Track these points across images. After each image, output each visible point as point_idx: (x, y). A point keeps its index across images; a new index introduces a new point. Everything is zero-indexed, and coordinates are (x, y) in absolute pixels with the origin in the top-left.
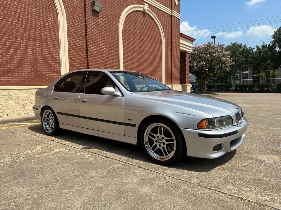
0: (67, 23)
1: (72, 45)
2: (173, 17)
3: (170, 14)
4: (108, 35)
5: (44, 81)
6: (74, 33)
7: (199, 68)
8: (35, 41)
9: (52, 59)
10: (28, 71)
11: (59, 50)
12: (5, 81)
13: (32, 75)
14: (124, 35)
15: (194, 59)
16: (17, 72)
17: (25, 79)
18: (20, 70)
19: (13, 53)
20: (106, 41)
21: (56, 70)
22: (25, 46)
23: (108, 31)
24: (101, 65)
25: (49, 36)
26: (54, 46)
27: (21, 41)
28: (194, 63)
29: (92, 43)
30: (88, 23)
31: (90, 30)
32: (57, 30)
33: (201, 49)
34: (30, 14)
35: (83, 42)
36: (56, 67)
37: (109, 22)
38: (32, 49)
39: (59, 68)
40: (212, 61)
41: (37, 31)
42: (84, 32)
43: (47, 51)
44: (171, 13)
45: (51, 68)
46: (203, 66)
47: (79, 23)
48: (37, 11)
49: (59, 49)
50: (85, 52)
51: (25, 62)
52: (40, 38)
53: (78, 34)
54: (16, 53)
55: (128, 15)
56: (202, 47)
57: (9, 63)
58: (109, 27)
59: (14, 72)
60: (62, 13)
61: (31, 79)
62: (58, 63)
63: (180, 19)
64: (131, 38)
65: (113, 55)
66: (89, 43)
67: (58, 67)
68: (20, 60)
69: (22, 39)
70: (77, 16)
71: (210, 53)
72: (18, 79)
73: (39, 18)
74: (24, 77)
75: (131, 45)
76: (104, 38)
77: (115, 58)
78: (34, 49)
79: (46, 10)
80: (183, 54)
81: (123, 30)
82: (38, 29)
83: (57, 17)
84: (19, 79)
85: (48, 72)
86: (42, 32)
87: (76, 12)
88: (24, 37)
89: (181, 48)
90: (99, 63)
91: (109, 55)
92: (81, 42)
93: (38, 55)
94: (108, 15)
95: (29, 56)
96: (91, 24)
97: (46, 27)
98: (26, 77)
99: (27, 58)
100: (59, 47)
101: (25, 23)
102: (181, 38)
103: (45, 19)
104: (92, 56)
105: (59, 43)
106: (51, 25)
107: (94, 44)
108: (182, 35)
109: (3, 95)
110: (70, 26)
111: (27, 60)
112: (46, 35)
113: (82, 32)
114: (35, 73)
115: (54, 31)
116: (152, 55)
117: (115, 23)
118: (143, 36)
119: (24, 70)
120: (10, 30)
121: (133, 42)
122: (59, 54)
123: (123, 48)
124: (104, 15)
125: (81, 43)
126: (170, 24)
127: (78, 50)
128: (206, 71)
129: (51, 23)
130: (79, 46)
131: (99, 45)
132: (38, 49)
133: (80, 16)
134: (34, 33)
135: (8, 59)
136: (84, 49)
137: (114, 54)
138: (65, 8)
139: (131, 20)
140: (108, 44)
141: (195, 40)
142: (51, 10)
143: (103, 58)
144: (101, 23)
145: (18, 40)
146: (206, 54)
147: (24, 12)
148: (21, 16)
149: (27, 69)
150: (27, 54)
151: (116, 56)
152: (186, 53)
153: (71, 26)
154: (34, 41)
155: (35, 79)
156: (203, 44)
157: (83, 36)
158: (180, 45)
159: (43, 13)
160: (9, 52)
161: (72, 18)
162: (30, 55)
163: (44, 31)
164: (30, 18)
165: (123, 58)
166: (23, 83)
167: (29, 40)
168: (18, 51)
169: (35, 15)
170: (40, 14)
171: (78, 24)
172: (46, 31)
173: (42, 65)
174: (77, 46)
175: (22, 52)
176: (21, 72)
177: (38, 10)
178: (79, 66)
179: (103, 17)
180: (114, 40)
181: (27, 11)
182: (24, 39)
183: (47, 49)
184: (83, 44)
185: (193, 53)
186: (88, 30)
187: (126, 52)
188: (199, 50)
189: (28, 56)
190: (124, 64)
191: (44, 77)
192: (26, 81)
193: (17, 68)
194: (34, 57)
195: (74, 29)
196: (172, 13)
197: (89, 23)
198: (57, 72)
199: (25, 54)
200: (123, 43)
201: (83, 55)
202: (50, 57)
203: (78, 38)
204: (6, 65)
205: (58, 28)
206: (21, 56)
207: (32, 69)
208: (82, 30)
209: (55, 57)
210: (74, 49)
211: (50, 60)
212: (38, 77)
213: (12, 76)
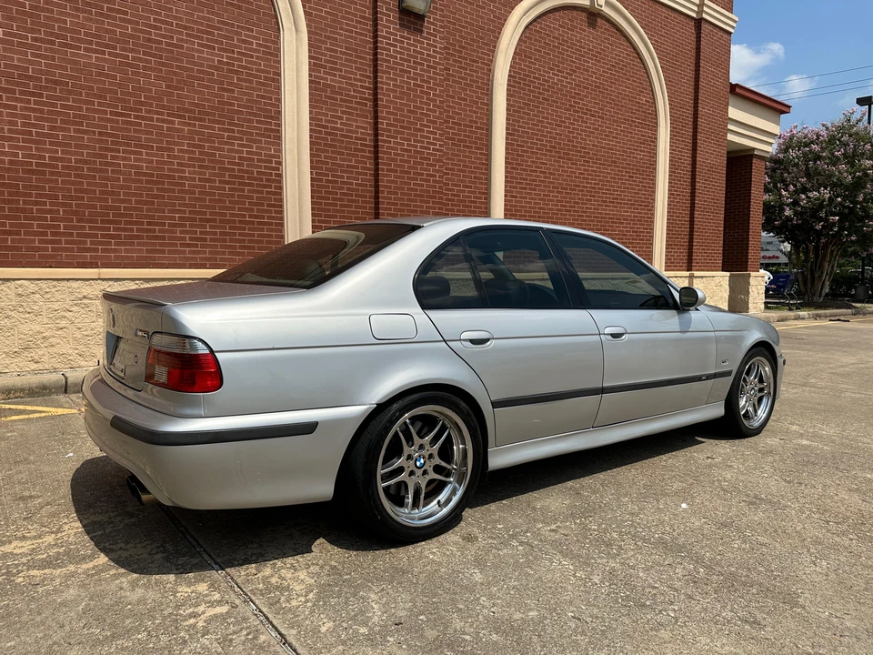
0: (310, 57)
1: (326, 133)
2: (704, 26)
3: (694, 15)
4: (454, 97)
5: (224, 253)
6: (333, 92)
7: (801, 213)
8: (200, 120)
9: (255, 179)
10: (174, 218)
11: (280, 151)
12: (96, 250)
13: (187, 232)
14: (512, 96)
15: (783, 181)
16: (136, 223)
17: (161, 245)
18: (146, 217)
19: (124, 159)
20: (447, 116)
21: (268, 218)
22: (167, 136)
23: (453, 81)
24: (421, 201)
25: (248, 101)
26: (263, 136)
27: (152, 119)
28: (784, 193)
29: (392, 125)
30: (382, 55)
31: (389, 78)
32: (273, 80)
33: (812, 142)
34: (185, 28)
35: (364, 122)
36: (268, 205)
37: (458, 52)
38: (189, 145)
39: (276, 212)
40: (858, 185)
41: (207, 87)
42: (368, 88)
43: (238, 152)
44: (697, 13)
45: (252, 210)
46: (821, 206)
47: (351, 55)
48: (209, 20)
49: (280, 145)
50: (368, 158)
51: (162, 190)
52: (217, 109)
53: (347, 95)
54: (136, 160)
55: (530, 24)
56: (818, 136)
57: (113, 193)
58: (458, 67)
59: (126, 223)
60: (295, 23)
61: (182, 245)
62: (275, 194)
63: (730, 33)
64: (539, 103)
65: (467, 167)
66: (383, 124)
67: (274, 206)
68: (147, 182)
69: (157, 113)
70: (347, 30)
71: (851, 159)
72: (139, 244)
73: (216, 42)
74: (157, 238)
75: (538, 130)
76: (438, 107)
77: (475, 178)
78: (194, 146)
79: (240, 15)
80: (740, 161)
81: (509, 76)
82: (209, 80)
83: (278, 37)
84: (144, 244)
85: (241, 222)
86: (224, 90)
87: (343, 17)
88: (164, 107)
89: (730, 137)
90: (415, 195)
91: (456, 165)
92: (357, 121)
93: (207, 167)
94: (459, 25)
95: (178, 171)
96: (392, 56)
97: (237, 72)
98: (164, 238)
99: (169, 176)
100: (279, 138)
101: (167, 58)
102: (732, 100)
103: (236, 46)
104: (392, 171)
105: (280, 125)
106: (255, 63)
107: (402, 127)
108: (738, 90)
109: (85, 297)
110: (321, 66)
111: (170, 184)
112: (236, 99)
113: (362, 87)
114: (196, 226)
115: (263, 84)
116: (616, 162)
117: (483, 53)
118: (585, 96)
119: (159, 217)
120: (120, 85)
121: (547, 118)
122: (280, 163)
123: (507, 139)
124: (441, 27)
125: (357, 127)
126: (693, 53)
127: (346, 148)
128: (829, 226)
129: (257, 58)
130: (347, 137)
131: (420, 130)
132: (210, 148)
133: (356, 33)
134: (195, 92)
135: (108, 179)
136: (366, 145)
137: (473, 163)
138: (304, 6)
139: (540, 42)
140: (451, 128)
141: (789, 107)
142: (259, 13)
143: (432, 176)
144: (428, 55)
145: (143, 118)
146: (834, 161)
147: (167, 23)
148: (156, 35)
149: (170, 211)
150: (173, 164)
151: (478, 168)
152: (753, 156)
153: (325, 67)
154: (195, 119)
155: (196, 246)
156: (824, 125)
157: (366, 99)
158: (730, 127)
159: (228, 24)
160: (113, 157)
161: (329, 37)
162: (182, 165)
163: (232, 84)
164: (187, 42)
165: (506, 177)
166: (154, 258)
167: (180, 117)
168: (141, 154)
169: (202, 32)
170: (220, 29)
171: (350, 61)
172: (237, 86)
173: (220, 201)
174: (342, 136)
175: (157, 155)
176: (149, 224)
177: (213, 13)
178: (346, 206)
179: (439, 32)
180: (475, 112)
181: (176, 18)
182: (162, 114)
183: (239, 145)
184: (362, 127)
185: (781, 156)
186: (383, 78)
187: (518, 155)
188: (806, 145)
189: (174, 170)
190: (506, 196)
191: (225, 240)
192: (163, 252)
193: (135, 209)
194: (194, 173)
195: (335, 75)
196: (700, 11)
197: (387, 55)
199: (165, 163)
200: (507, 124)
201: (363, 168)
202: (247, 172)
203: (347, 107)
204: (101, 200)
205: (279, 75)
206: (153, 168)
207: (184, 212)
208: (361, 81)
209: (264, 174)
210: (331, 146)
211: (249, 185)
212: (205, 240)
213: (118, 237)
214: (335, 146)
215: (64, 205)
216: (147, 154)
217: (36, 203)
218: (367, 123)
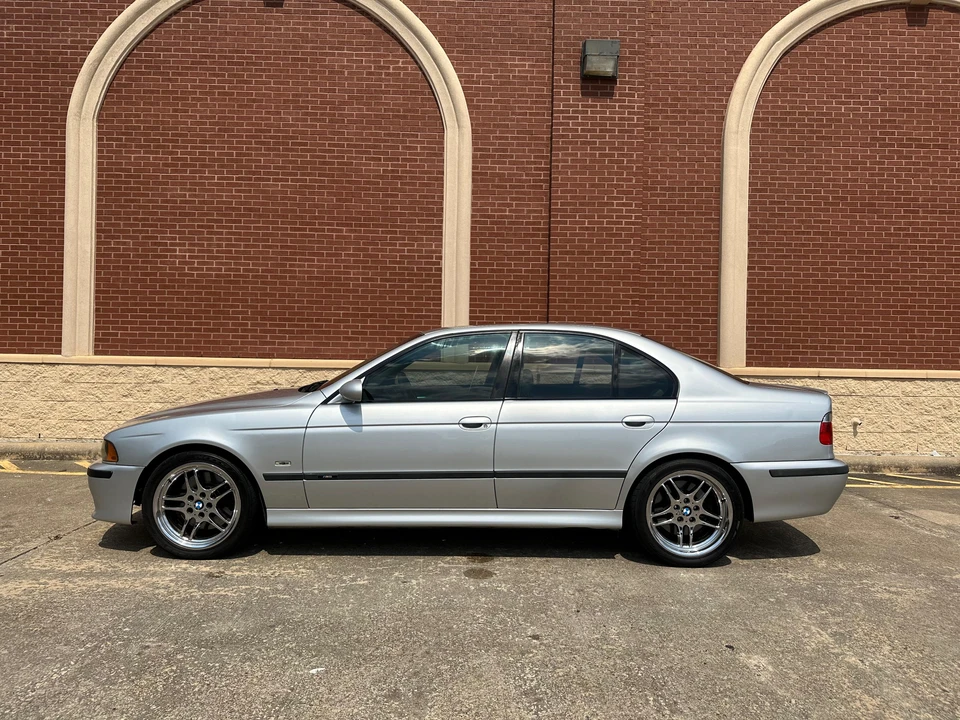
1: (492, 223)
5: (382, 345)
9: (415, 275)
10: (339, 315)
11: (441, 246)
12: (274, 343)
13: (349, 327)
16: (307, 320)
17: (327, 338)
18: (315, 314)
19: (300, 266)
21: (427, 311)
22: (336, 243)
23: (664, 141)
25: (411, 202)
26: (425, 233)
30: (558, 131)
35: (537, 205)
36: (427, 299)
38: (355, 249)
39: (434, 305)
41: (373, 195)
42: (543, 169)
45: (411, 304)
48: (377, 134)
49: (441, 240)
50: (541, 242)
52: (381, 214)
53: (518, 181)
54: (309, 266)
57: (289, 296)
58: (672, 123)
59: (299, 320)
60: (458, 121)
61: (345, 338)
62: (434, 287)
67: (433, 299)
68: (318, 284)
70: (520, 114)
72: (308, 338)
74: (324, 332)
78: (359, 249)
81: (755, 119)
82: (375, 189)
83: (443, 137)
86: (389, 196)
87: (515, 102)
88: (334, 218)
93: (370, 268)
94: (673, 76)
95: (345, 273)
96: (571, 130)
97: (400, 178)
100: (441, 234)
101: (338, 176)
103: (401, 153)
106: (418, 167)
109: (258, 382)
110: (489, 156)
111: (336, 285)
112: (400, 203)
114: (358, 321)
115: (427, 185)
117: (710, 100)
120: (298, 205)
123: (751, 197)
124: (641, 83)
125: (529, 211)
127: (515, 235)
129: (421, 160)
130: (518, 223)
133: (531, 114)
134: (362, 201)
135: (286, 284)
136: (539, 230)
138: (470, 102)
144: (620, 120)
145: (316, 230)
150: (339, 267)
151: (703, 238)
153: (493, 157)
154: (361, 226)
155: (357, 339)
157: (541, 181)
159: (394, 135)
160: (291, 266)
161: (498, 126)
162: (348, 267)
163: (395, 189)
164: (355, 158)
166: (320, 350)
167: (347, 225)
168: (313, 260)
170: (386, 141)
171: (523, 145)
172: (401, 190)
173: (380, 297)
174: (509, 223)
175: (326, 261)
176: (317, 320)
178: (512, 295)
180: (697, 171)
182: (332, 225)
184: (534, 211)
186: (558, 155)
189: (341, 273)
191: (384, 334)
192: (328, 344)
193: (307, 308)
194: (358, 274)
195: (504, 163)
198: (429, 317)
199: (334, 267)
201: (535, 254)
202: (407, 269)
203: (517, 193)
204: (279, 301)
205: (443, 173)
206: (323, 273)
207: (348, 309)
208: (535, 163)
209: (425, 269)
210: (497, 235)
211: (409, 281)
212: (366, 333)
213: (292, 332)
214: (502, 235)
215: (251, 307)
216: (318, 261)
217: (232, 306)
218: (541, 205)
